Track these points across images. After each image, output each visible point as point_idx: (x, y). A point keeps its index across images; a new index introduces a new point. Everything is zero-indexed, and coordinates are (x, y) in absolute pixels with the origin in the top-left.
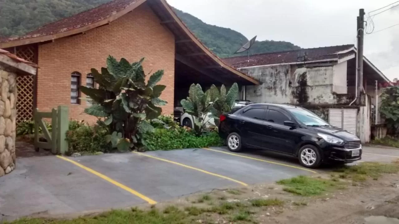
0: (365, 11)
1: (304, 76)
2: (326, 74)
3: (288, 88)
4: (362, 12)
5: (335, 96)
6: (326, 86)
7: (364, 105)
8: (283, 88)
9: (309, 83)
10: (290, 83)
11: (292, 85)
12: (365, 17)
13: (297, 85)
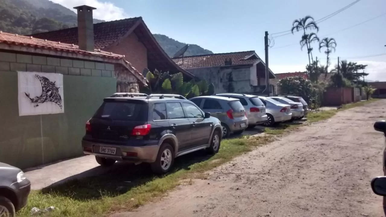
0: (268, 33)
1: (230, 74)
2: (245, 73)
3: (220, 83)
4: (267, 33)
5: (252, 87)
6: (246, 80)
7: (271, 92)
8: (217, 83)
9: (234, 79)
10: (221, 80)
11: (223, 81)
12: (269, 36)
13: (227, 80)
